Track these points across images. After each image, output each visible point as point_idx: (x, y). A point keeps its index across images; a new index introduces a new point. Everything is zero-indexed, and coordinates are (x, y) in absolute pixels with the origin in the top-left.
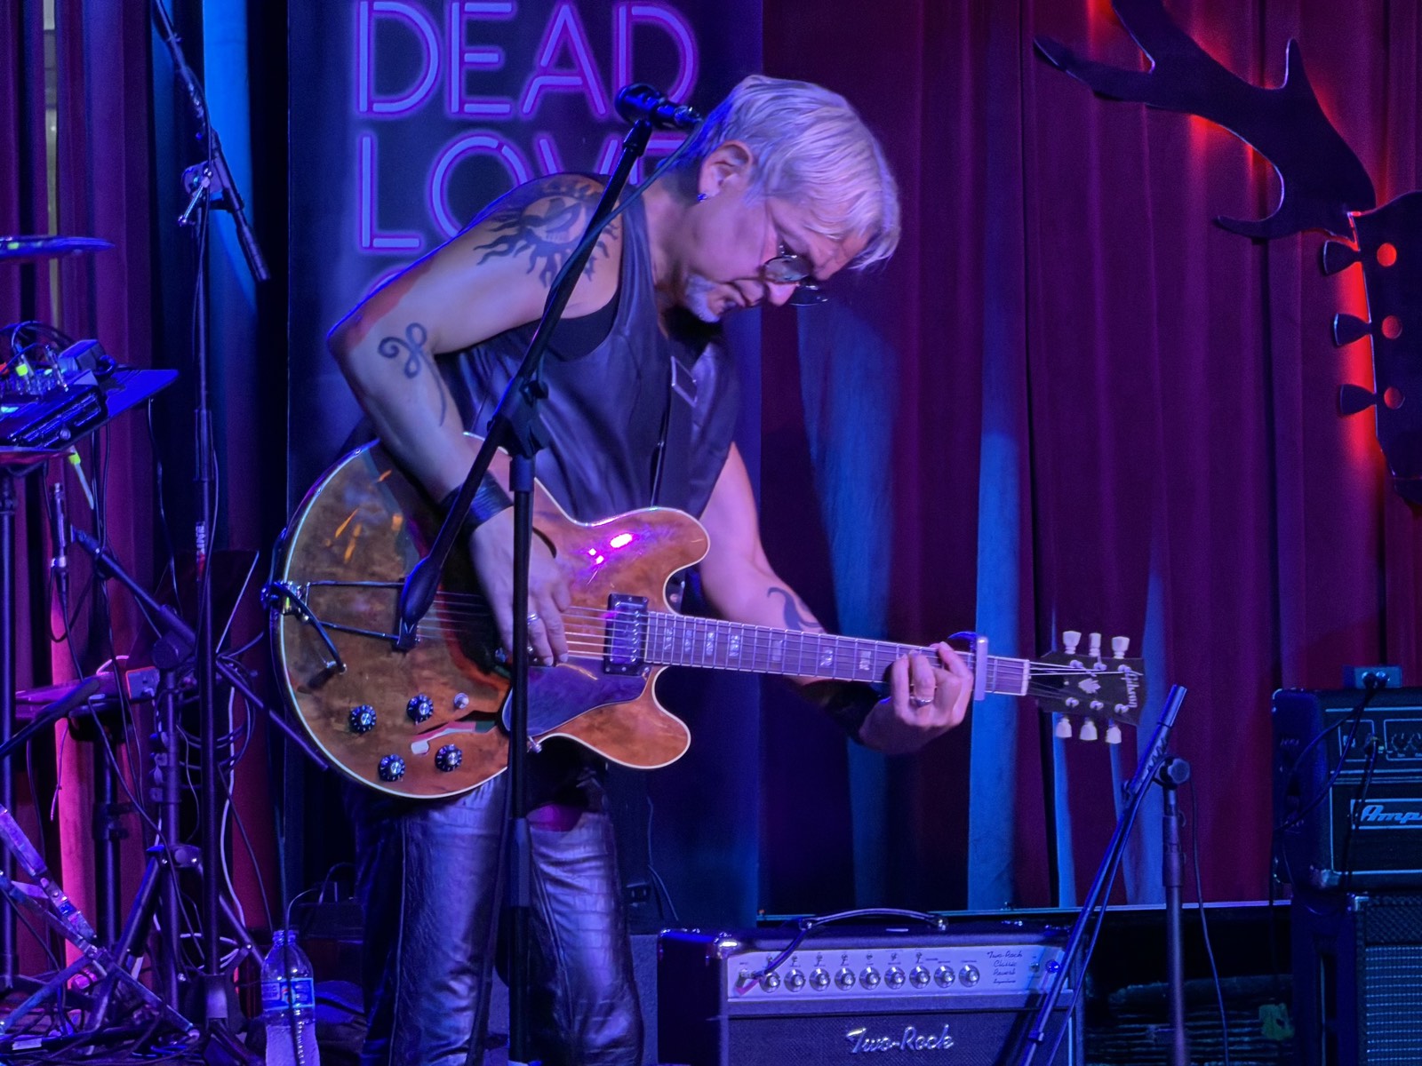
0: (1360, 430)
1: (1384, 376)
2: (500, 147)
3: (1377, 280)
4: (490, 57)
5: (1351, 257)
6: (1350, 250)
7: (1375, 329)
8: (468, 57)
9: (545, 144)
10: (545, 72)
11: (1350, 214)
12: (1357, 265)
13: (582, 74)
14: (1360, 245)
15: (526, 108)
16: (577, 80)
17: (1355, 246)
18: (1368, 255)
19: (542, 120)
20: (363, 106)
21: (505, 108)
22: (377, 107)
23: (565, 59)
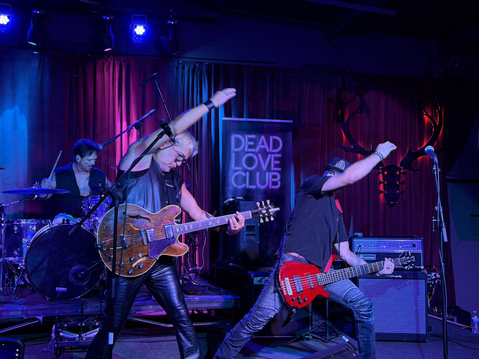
0: (382, 196)
1: (385, 189)
2: (253, 155)
3: (384, 176)
4: (252, 143)
5: (381, 173)
6: (380, 172)
7: (384, 183)
8: (249, 143)
9: (260, 155)
10: (260, 145)
11: (380, 167)
12: (381, 174)
13: (265, 146)
14: (382, 171)
15: (257, 150)
16: (264, 147)
17: (381, 171)
18: (383, 173)
19: (259, 152)
20: (233, 150)
21: (254, 150)
22: (235, 150)
23: (263, 144)
